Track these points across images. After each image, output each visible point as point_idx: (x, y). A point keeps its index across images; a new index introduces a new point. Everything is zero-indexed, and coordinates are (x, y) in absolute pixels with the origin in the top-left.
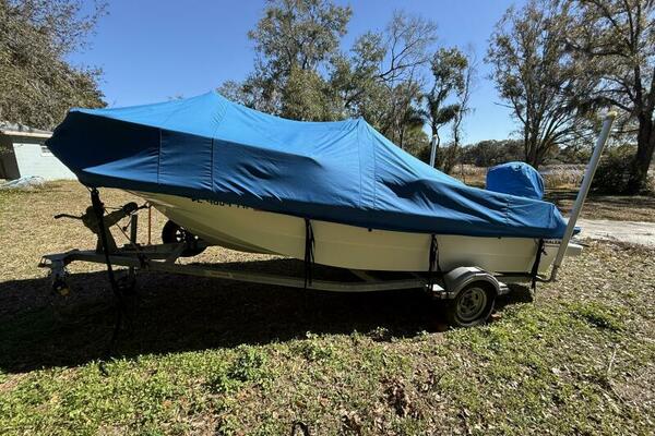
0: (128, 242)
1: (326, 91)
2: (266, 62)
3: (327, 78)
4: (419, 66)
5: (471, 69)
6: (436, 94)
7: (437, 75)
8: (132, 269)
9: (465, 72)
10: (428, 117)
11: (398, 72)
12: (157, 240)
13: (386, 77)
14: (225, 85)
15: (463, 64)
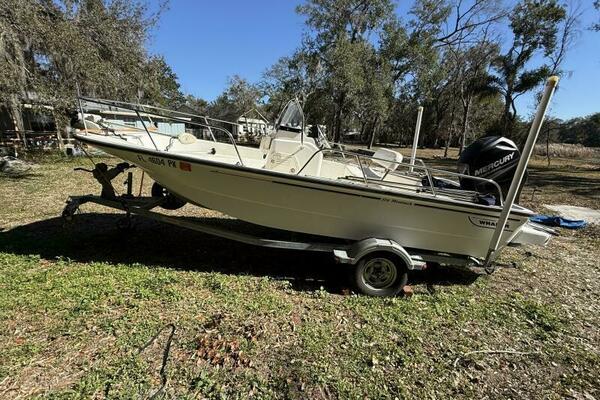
0: (126, 192)
1: (373, 62)
2: (314, 35)
3: (377, 47)
4: (494, 24)
5: (572, 20)
6: (515, 56)
7: (518, 33)
8: (128, 214)
9: (560, 26)
10: (501, 84)
11: (465, 32)
12: (147, 193)
13: (450, 39)
14: (280, 61)
15: (557, 15)
